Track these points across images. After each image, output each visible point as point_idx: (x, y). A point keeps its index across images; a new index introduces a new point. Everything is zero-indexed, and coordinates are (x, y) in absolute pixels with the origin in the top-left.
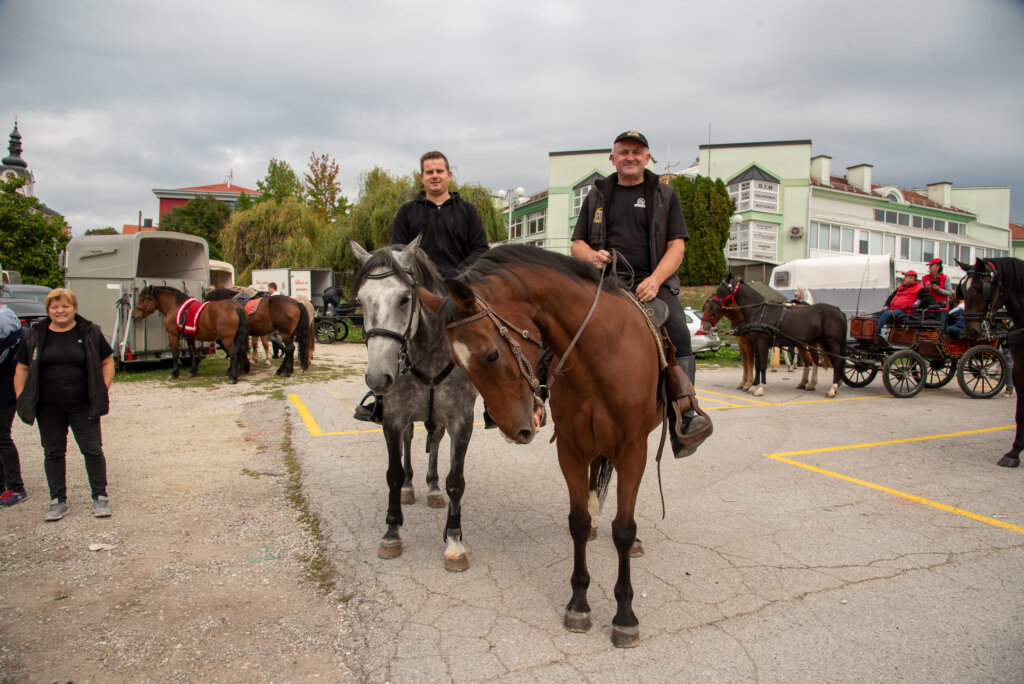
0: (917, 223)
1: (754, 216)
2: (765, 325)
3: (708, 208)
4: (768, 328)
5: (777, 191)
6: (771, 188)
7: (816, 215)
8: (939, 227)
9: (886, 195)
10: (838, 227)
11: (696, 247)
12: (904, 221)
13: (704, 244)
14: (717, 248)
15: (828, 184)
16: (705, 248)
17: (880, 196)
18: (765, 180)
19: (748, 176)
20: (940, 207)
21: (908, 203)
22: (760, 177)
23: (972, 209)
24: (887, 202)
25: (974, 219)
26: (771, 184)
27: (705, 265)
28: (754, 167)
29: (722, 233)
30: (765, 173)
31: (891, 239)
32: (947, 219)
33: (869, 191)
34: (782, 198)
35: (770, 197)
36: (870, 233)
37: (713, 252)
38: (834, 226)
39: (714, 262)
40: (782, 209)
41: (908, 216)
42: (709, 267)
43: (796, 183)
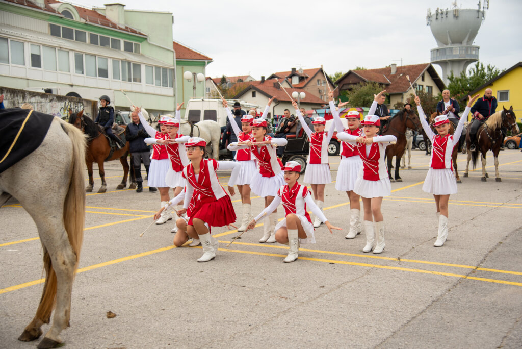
0: (94, 40)
8: (116, 45)
9: (62, 11)
12: (80, 37)
17: (54, 11)
21: (83, 21)
23: (144, 30)
24: (61, 18)
25: (146, 39)
31: (64, 55)
32: (122, 38)
33: (43, 6)
36: (42, 47)
41: (85, 33)
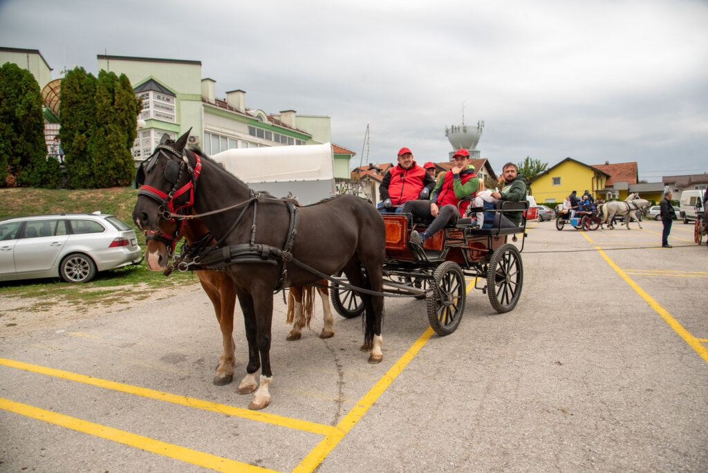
0: (277, 138)
1: (155, 125)
2: (266, 248)
3: (112, 104)
4: (272, 255)
5: (174, 103)
6: (168, 100)
7: (208, 127)
8: (291, 142)
9: (256, 115)
10: (226, 138)
11: (101, 146)
12: (268, 136)
13: (110, 142)
14: (124, 146)
15: (214, 102)
16: (111, 146)
17: (251, 116)
18: (163, 92)
19: (148, 87)
20: (290, 128)
21: (270, 123)
22: (159, 90)
23: (309, 131)
24: (257, 121)
25: (310, 137)
26: (169, 97)
27: (111, 165)
28: (151, 81)
29: (129, 132)
30: (163, 87)
32: (296, 137)
33: (244, 112)
34: (179, 110)
35: (168, 109)
37: (120, 151)
38: (222, 137)
39: (121, 161)
40: (179, 119)
41: (271, 133)
42: (117, 167)
43: (190, 98)
